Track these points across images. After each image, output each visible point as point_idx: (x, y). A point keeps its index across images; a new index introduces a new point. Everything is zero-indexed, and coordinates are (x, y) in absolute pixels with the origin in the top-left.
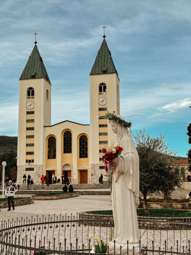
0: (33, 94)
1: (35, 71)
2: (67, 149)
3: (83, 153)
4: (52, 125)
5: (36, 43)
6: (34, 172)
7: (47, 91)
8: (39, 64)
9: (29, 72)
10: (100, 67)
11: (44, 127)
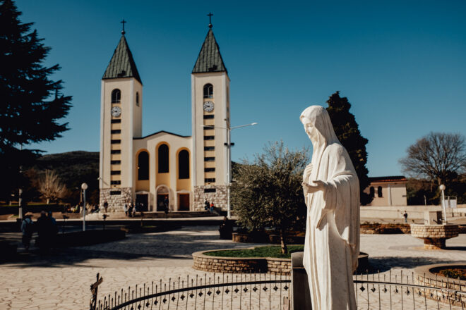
0: (119, 98)
1: (122, 69)
2: (163, 167)
3: (184, 173)
4: (143, 136)
5: (124, 33)
6: (122, 196)
7: (137, 94)
8: (127, 59)
9: (115, 70)
10: (205, 64)
11: (134, 139)
